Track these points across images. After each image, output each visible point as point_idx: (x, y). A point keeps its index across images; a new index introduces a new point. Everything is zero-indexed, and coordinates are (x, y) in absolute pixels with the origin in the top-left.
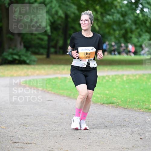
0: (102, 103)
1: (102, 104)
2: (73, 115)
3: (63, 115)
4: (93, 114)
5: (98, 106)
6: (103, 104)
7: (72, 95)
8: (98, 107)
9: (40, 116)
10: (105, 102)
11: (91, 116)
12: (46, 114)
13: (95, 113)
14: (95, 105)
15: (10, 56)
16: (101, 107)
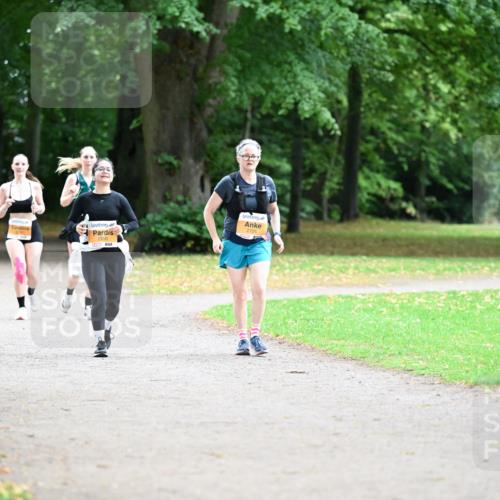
0: (472, 381)
1: (471, 387)
2: (375, 420)
3: (340, 420)
4: (440, 419)
5: (457, 392)
6: (476, 384)
7: (373, 355)
8: (457, 396)
9: (267, 423)
10: (483, 379)
11: (435, 426)
12: (287, 418)
13: (447, 413)
14: (448, 389)
15: (169, 225)
16: (469, 395)
